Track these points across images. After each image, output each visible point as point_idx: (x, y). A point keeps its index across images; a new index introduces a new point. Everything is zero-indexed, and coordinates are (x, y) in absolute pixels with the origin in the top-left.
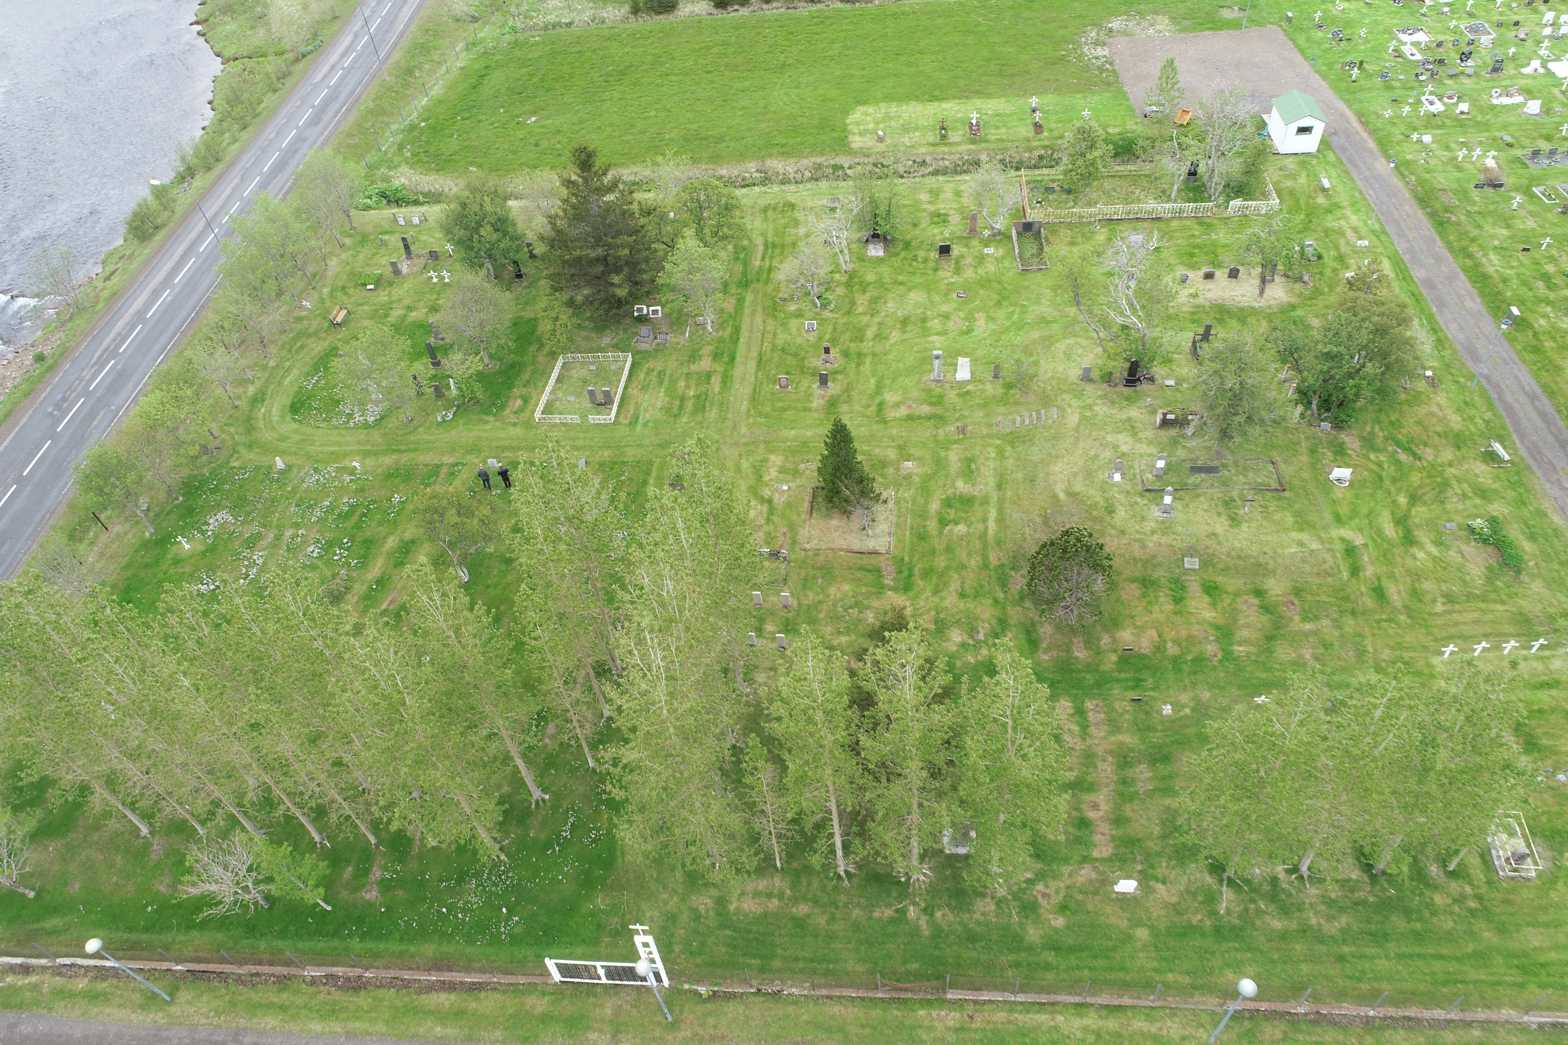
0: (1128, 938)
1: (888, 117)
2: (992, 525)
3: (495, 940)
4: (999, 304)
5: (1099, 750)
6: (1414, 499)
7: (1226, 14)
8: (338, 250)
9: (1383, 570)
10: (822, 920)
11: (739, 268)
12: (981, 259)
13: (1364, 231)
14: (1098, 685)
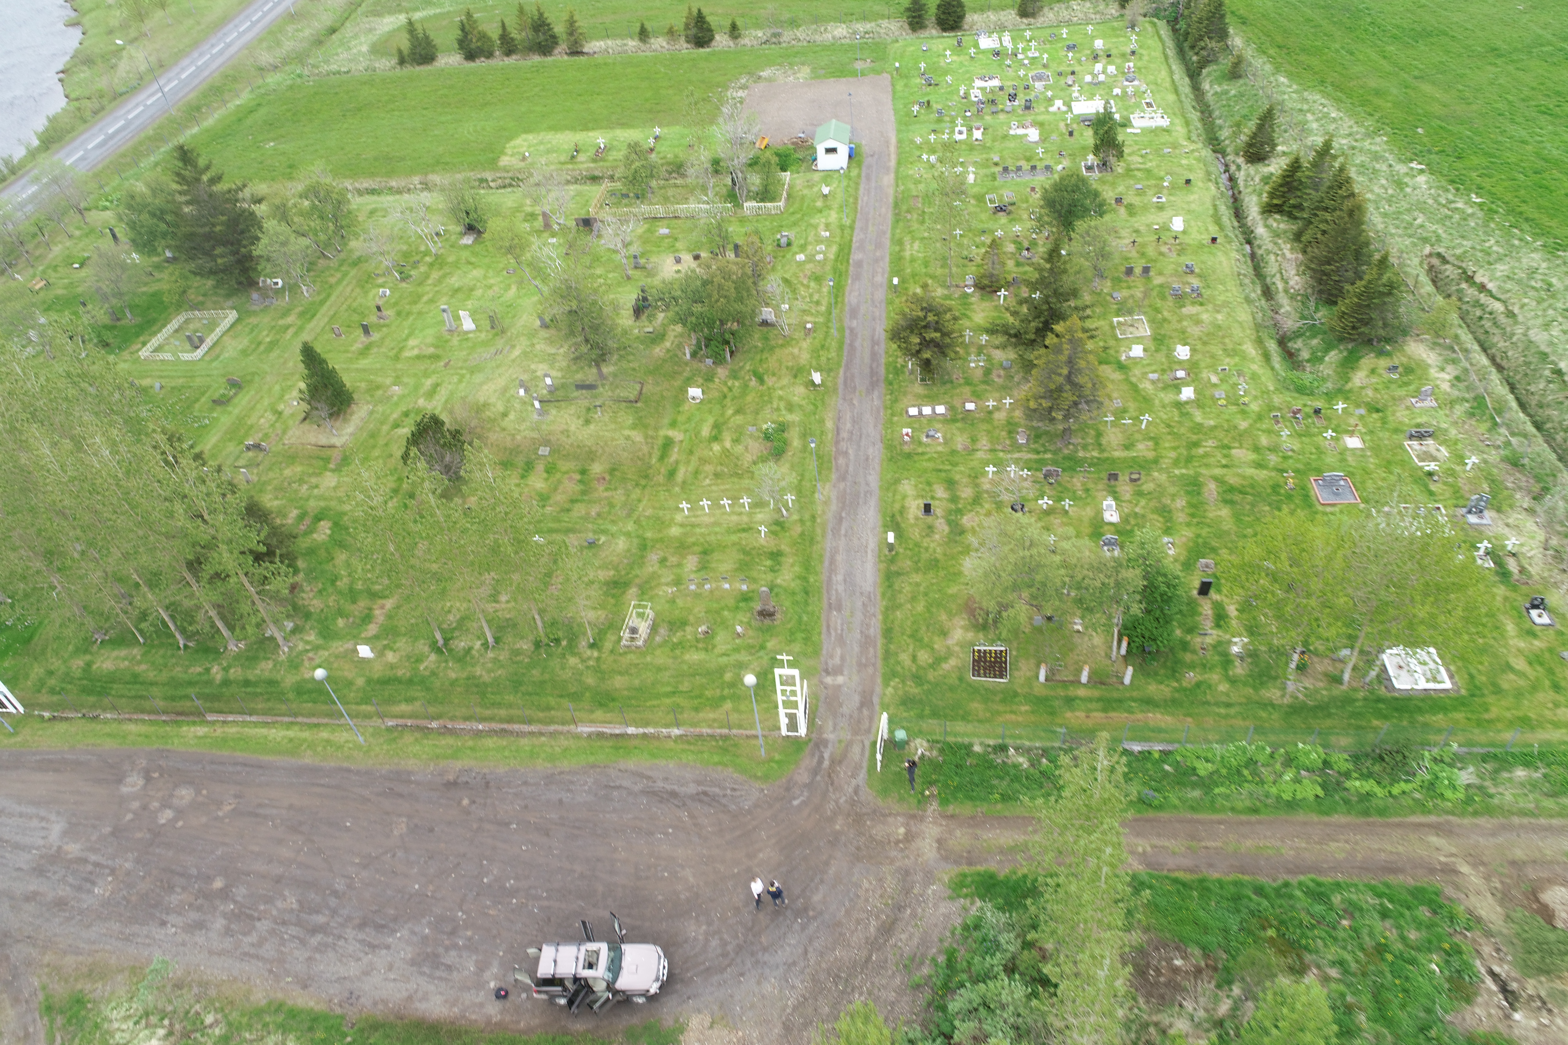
0: (349, 684)
1: (541, 143)
6: (738, 412)
7: (858, 65)
8: (65, 239)
9: (683, 457)
12: (543, 246)
13: (834, 226)
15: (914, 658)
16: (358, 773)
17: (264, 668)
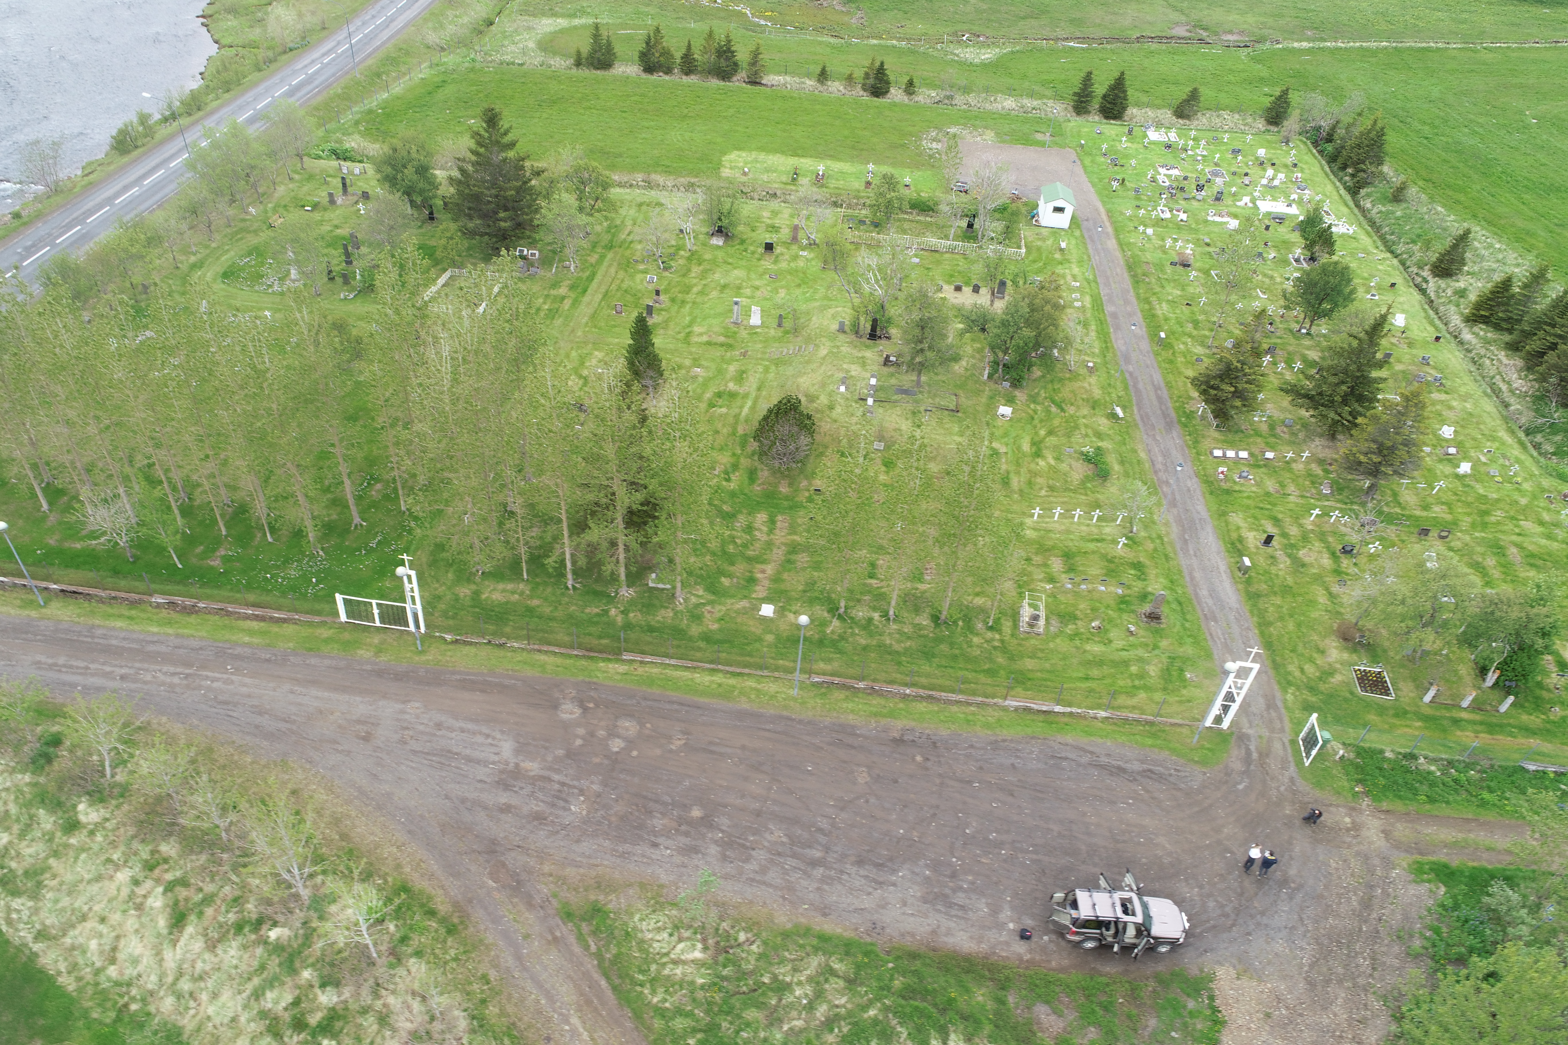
0: (759, 640)
1: (756, 161)
2: (746, 410)
3: (304, 596)
4: (799, 286)
5: (777, 542)
6: (1050, 433)
7: (1039, 137)
8: (287, 181)
9: (1012, 468)
10: (547, 610)
11: (606, 238)
12: (796, 257)
13: (1080, 278)
14: (791, 508)
15: (1302, 670)
16: (800, 722)
17: (664, 616)
